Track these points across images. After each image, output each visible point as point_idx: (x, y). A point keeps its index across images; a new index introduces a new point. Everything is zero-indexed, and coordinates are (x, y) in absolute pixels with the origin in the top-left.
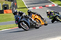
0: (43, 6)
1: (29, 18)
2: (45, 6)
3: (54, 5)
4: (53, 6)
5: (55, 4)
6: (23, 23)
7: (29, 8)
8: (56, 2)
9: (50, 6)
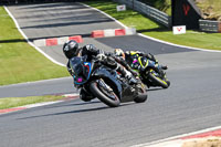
0: (83, 36)
1: (116, 66)
2: (91, 35)
3: (122, 31)
4: (121, 34)
5: (126, 28)
6: (102, 82)
7: (32, 40)
8: (130, 18)
9: (110, 33)
